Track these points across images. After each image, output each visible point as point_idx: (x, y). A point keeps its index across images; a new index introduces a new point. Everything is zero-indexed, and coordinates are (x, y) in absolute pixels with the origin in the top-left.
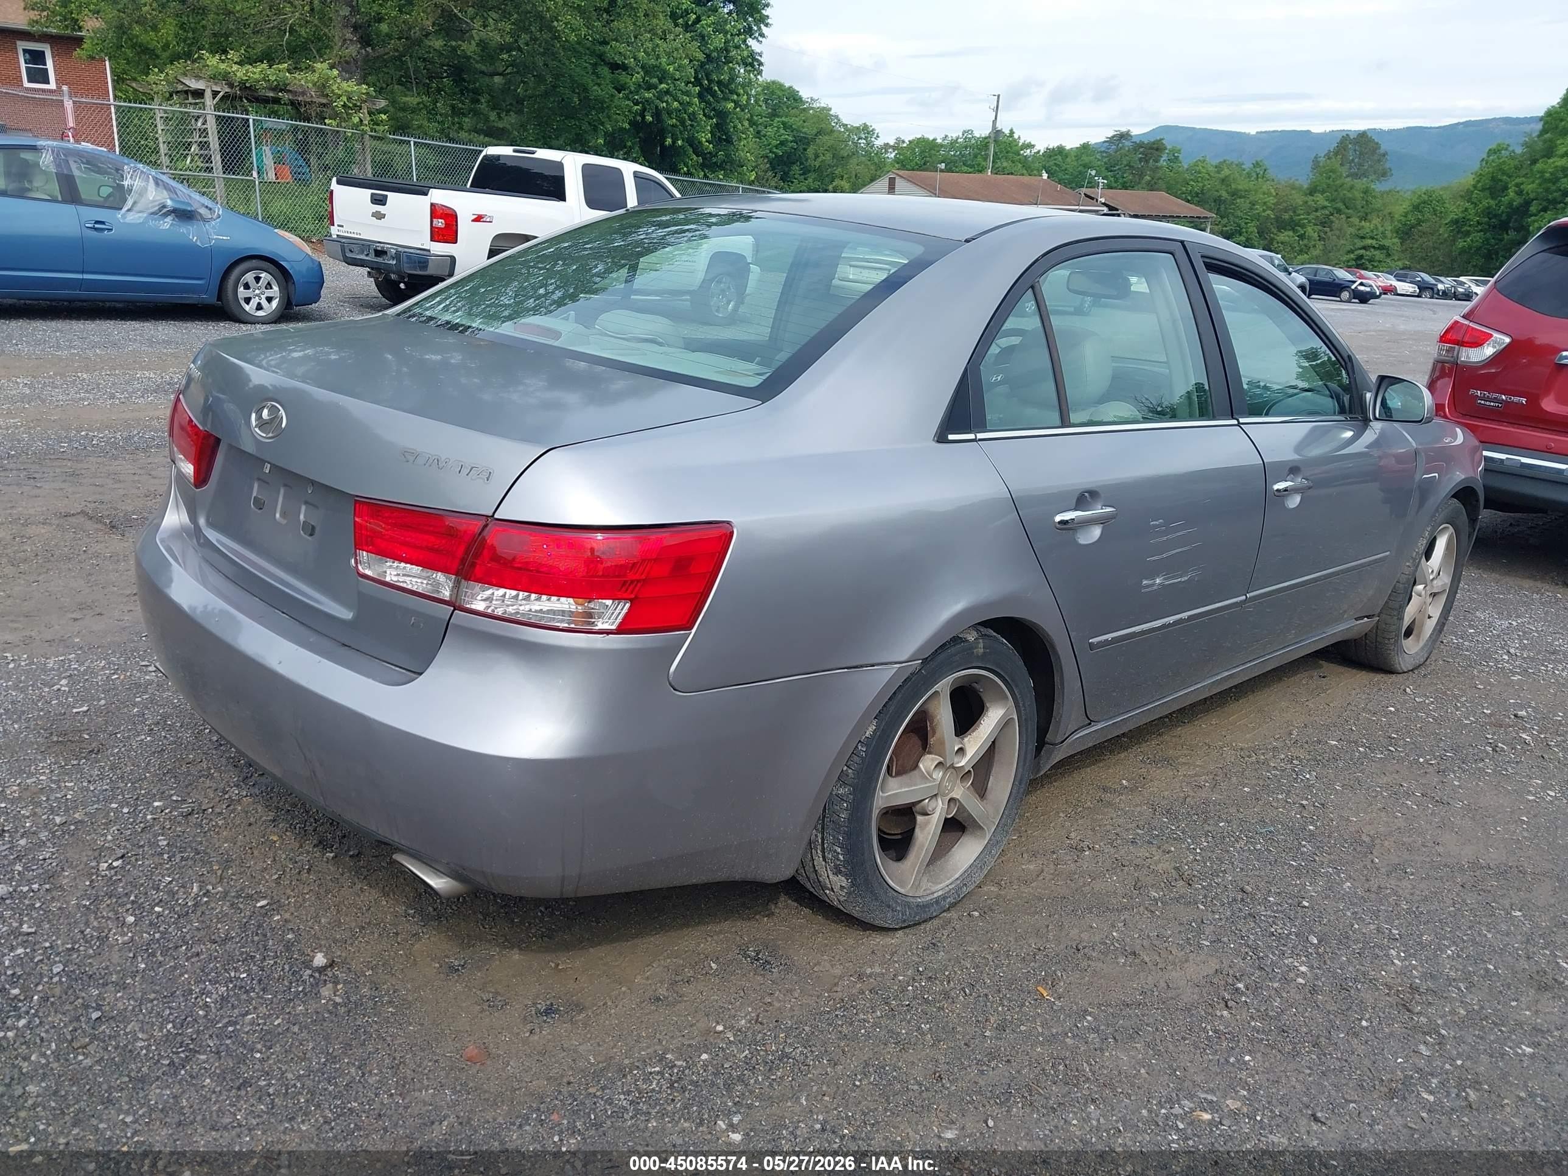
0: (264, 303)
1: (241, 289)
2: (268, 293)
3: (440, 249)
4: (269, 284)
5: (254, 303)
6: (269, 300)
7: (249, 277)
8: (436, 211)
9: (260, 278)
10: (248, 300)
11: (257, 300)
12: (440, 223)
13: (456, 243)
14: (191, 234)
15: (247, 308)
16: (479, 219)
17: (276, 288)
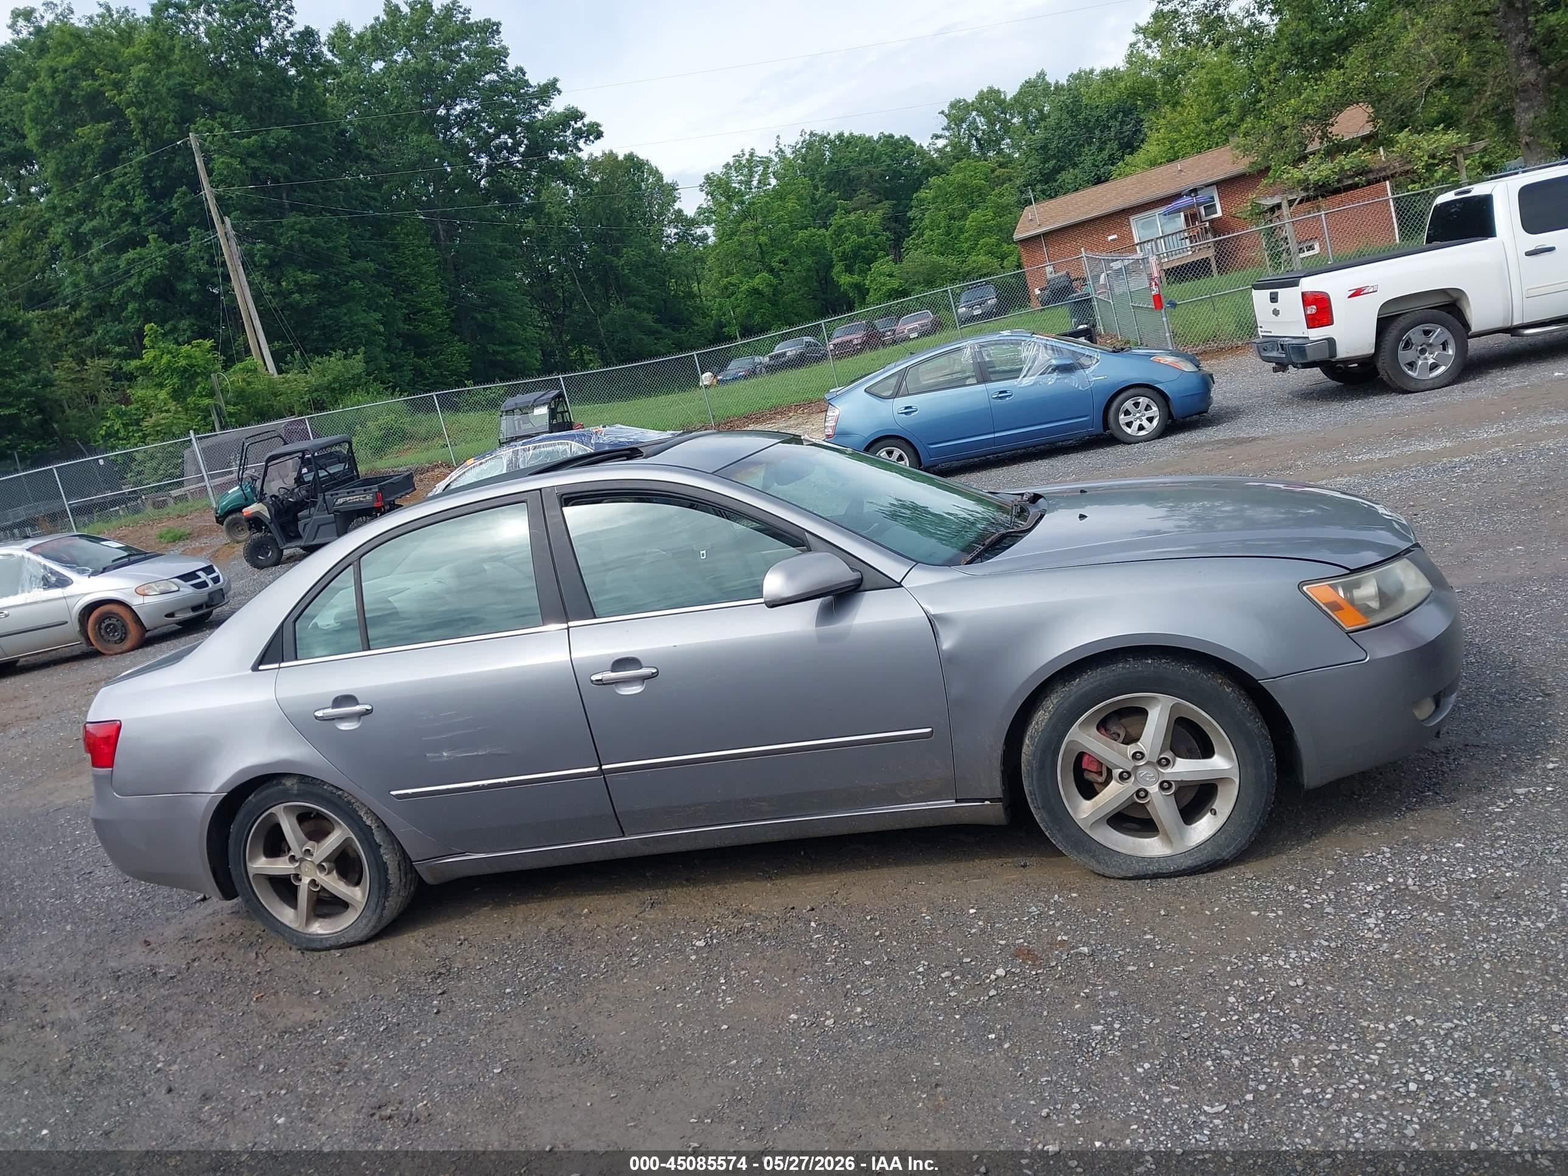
0: (1145, 423)
1: (1122, 416)
2: (1149, 414)
3: (1317, 334)
4: (1148, 405)
5: (1136, 425)
6: (1150, 420)
7: (1128, 405)
8: (1308, 299)
9: (1139, 403)
10: (1129, 425)
11: (1138, 422)
12: (1312, 309)
13: (1332, 323)
14: (1073, 381)
15: (1129, 431)
16: (1357, 293)
17: (1155, 409)
